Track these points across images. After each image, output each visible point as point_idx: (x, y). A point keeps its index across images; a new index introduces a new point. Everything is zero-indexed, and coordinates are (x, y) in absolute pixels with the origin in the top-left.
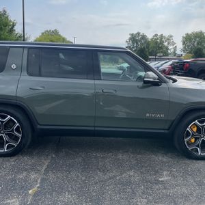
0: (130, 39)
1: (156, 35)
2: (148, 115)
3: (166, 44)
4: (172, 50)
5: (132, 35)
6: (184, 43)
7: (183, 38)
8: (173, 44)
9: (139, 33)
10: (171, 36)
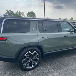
1: (17, 12)
3: (21, 15)
7: (27, 13)
10: (23, 13)
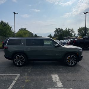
0: (56, 31)
2: (56, 55)
4: (74, 35)
5: (57, 29)
6: (78, 32)
8: (74, 32)
9: (59, 28)
